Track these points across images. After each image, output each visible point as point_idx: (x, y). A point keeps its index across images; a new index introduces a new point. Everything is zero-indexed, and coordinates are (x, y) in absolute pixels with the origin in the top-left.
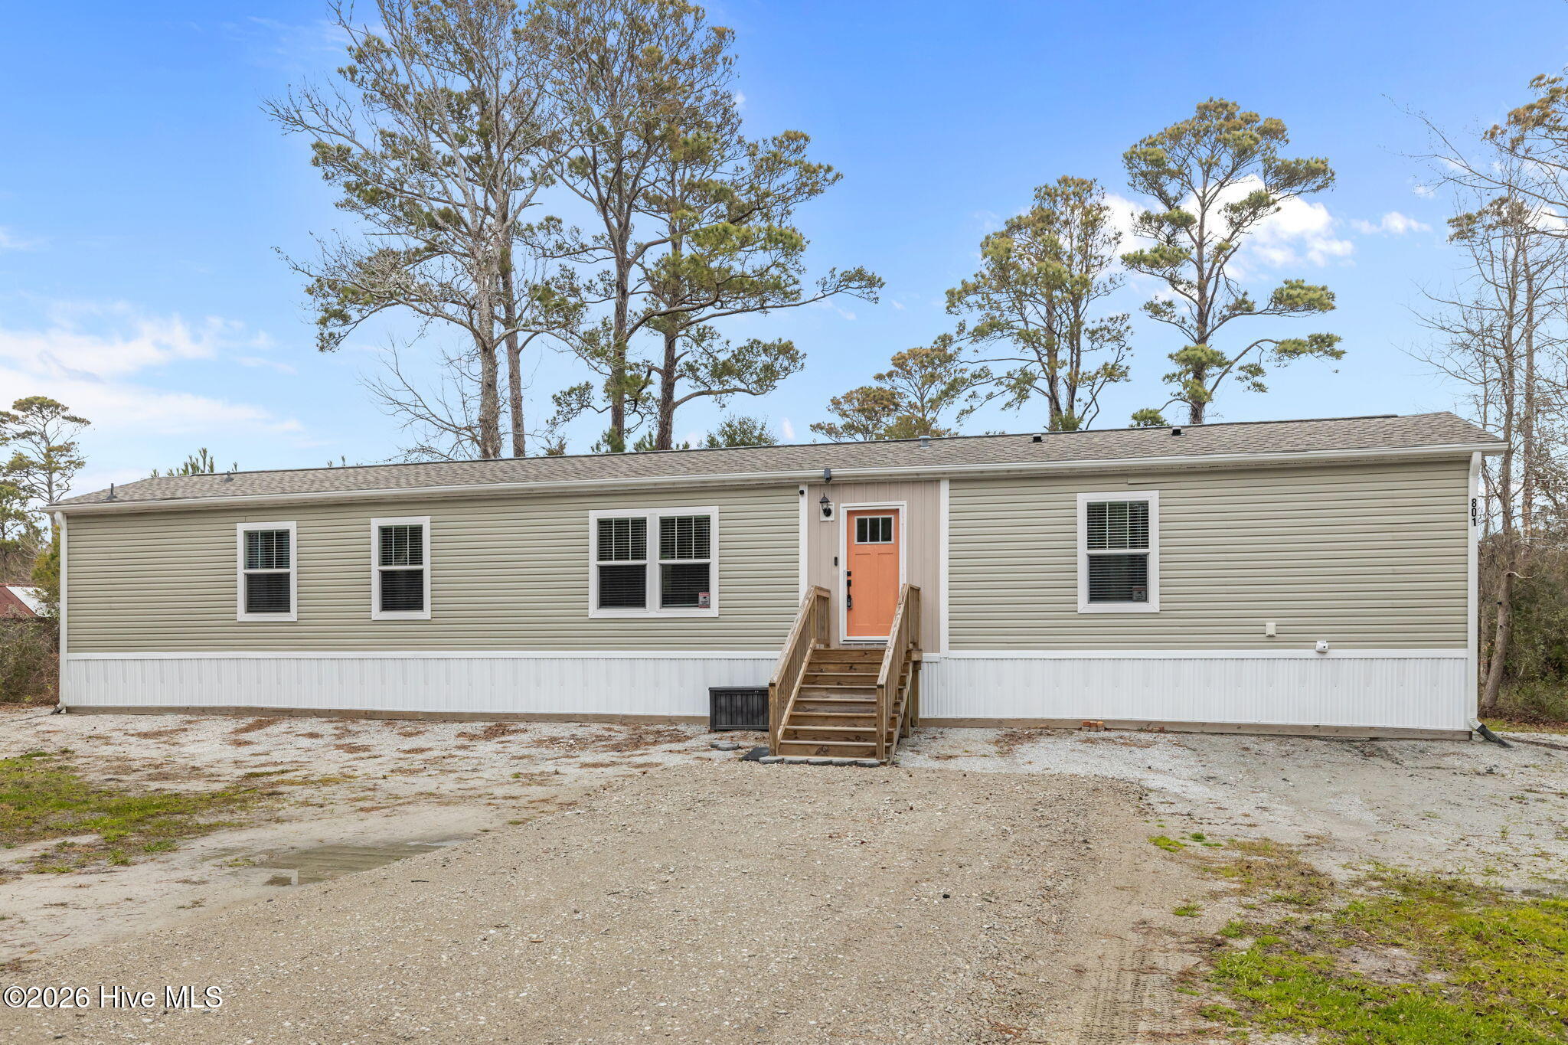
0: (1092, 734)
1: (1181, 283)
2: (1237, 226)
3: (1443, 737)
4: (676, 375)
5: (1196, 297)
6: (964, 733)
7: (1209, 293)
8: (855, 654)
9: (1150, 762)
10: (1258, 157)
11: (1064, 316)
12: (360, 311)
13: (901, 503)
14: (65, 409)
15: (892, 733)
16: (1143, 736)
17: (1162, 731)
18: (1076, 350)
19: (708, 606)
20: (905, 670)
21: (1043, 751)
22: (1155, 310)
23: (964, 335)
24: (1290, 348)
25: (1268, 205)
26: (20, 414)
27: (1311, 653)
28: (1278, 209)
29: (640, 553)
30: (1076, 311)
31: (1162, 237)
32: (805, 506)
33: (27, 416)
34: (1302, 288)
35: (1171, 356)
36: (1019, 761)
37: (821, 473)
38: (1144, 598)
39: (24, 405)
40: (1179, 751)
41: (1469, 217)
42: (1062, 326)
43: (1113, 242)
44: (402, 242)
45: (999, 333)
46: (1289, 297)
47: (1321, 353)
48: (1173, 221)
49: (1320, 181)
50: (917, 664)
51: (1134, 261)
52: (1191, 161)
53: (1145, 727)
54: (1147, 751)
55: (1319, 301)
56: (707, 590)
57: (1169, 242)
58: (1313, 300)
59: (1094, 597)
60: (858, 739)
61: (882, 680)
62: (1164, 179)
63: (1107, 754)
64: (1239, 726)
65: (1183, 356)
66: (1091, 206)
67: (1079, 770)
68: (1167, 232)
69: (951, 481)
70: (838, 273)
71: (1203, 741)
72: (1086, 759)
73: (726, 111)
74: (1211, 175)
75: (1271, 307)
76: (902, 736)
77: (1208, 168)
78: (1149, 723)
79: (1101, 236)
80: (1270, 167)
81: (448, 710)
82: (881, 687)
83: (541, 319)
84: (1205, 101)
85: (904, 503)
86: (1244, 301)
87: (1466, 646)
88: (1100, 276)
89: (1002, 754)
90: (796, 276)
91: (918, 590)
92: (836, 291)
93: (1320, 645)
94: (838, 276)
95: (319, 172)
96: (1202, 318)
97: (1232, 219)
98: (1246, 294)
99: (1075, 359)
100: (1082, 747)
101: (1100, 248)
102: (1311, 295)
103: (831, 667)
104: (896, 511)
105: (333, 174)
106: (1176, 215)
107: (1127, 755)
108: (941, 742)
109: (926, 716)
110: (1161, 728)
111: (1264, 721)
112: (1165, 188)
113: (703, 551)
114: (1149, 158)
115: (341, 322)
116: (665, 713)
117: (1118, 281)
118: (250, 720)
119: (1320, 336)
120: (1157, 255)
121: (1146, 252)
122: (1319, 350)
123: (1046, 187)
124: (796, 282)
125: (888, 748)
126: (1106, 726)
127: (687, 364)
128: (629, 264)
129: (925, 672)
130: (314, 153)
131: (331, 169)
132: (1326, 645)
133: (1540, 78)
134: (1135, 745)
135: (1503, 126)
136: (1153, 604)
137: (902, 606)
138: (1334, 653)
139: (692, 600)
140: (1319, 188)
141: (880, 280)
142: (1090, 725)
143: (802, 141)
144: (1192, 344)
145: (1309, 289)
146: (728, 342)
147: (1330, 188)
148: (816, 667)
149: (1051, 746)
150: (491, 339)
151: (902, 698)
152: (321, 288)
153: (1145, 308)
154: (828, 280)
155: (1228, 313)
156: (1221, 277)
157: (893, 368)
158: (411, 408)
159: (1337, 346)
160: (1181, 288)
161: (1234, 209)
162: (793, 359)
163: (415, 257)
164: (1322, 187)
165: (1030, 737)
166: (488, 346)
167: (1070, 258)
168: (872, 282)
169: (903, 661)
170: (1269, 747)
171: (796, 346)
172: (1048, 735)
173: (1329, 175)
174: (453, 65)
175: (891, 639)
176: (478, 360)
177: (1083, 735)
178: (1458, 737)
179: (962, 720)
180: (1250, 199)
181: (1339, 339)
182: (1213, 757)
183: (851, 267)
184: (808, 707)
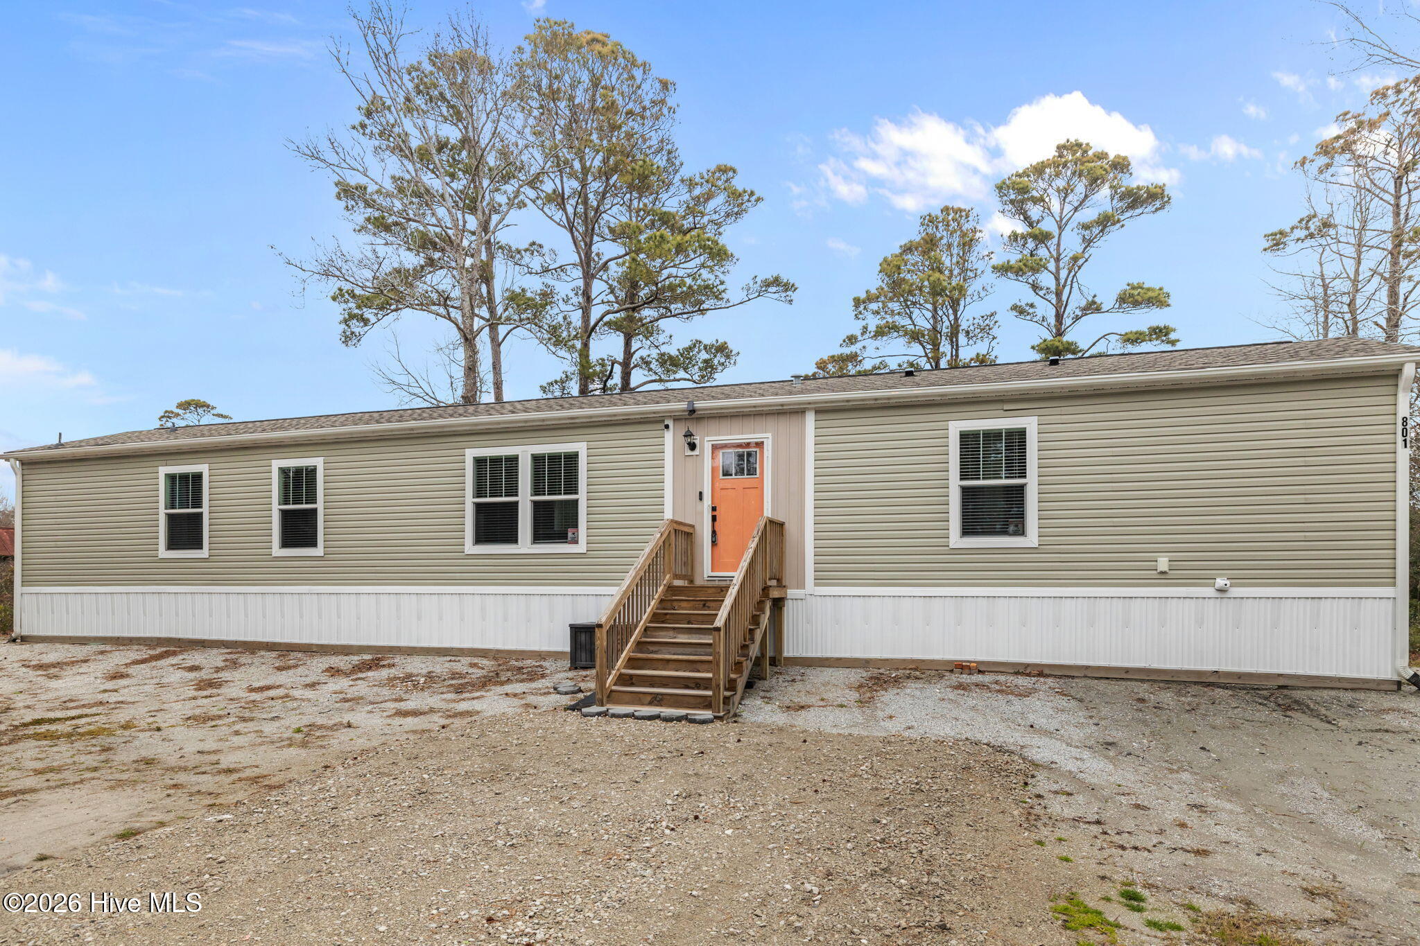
0: (965, 678)
1: (1041, 289)
2: (1088, 242)
3: (1366, 686)
4: (632, 365)
5: (1054, 301)
6: (828, 674)
7: (1064, 298)
8: (710, 591)
9: (1032, 718)
10: (1107, 185)
11: (945, 318)
12: (376, 314)
13: (765, 434)
14: (213, 408)
15: (734, 681)
16: (1021, 681)
17: (1041, 674)
18: (956, 346)
19: (576, 542)
20: (760, 606)
21: (909, 700)
22: (1020, 310)
23: (866, 336)
24: (1133, 337)
25: (1114, 224)
26: (181, 412)
27: (1209, 592)
28: (1123, 226)
29: (513, 491)
30: (955, 312)
31: (1026, 252)
32: (670, 440)
33: (186, 413)
34: (1142, 288)
35: (1033, 348)
36: (880, 714)
37: (683, 405)
38: (1021, 532)
39: (185, 405)
40: (1063, 702)
41: (1281, 233)
42: (945, 328)
43: (986, 258)
44: (411, 260)
45: (896, 333)
46: (1131, 296)
47: (1159, 342)
48: (1035, 237)
49: (1158, 204)
50: (778, 604)
51: (1004, 270)
52: (1050, 191)
53: (1022, 670)
54: (1027, 700)
55: (1157, 300)
56: (576, 526)
57: (1032, 255)
58: (1152, 298)
59: (967, 531)
60: (698, 687)
61: (719, 622)
62: (1029, 205)
63: (981, 704)
64: (1127, 670)
65: (1043, 346)
66: (967, 230)
67: (948, 730)
68: (1030, 248)
69: (818, 412)
70: (759, 280)
71: (1089, 689)
72: (955, 713)
73: (670, 152)
74: (1067, 200)
75: (1117, 306)
76: (749, 685)
77: (1065, 192)
78: (1027, 666)
79: (975, 253)
80: (1116, 192)
81: (338, 643)
82: (718, 629)
83: (516, 317)
84: (1063, 141)
85: (769, 435)
86: (1094, 302)
87: (1394, 585)
88: (974, 287)
89: (861, 703)
90: (722, 277)
91: (782, 525)
92: (759, 296)
93: (1220, 582)
94: (759, 282)
95: (343, 204)
96: (1059, 317)
97: (1084, 236)
98: (1095, 296)
99: (954, 353)
100: (951, 695)
101: (974, 261)
102: (1150, 294)
103: (684, 604)
104: (760, 445)
105: (353, 207)
106: (1037, 232)
107: (1004, 707)
108: (799, 685)
109: (791, 654)
110: (1040, 671)
111: (1155, 666)
112: (1029, 213)
113: (572, 487)
114: (1016, 187)
115: (362, 324)
116: (536, 648)
117: (989, 289)
118: (159, 650)
119: (1158, 327)
120: (1021, 264)
121: (1012, 262)
122: (1157, 339)
123: (930, 215)
124: (722, 283)
125: (727, 699)
126: (981, 668)
127: (642, 358)
128: (593, 277)
129: (789, 610)
130: (337, 190)
131: (353, 203)
132: (1228, 582)
133: (1346, 114)
134: (1012, 693)
135: (1310, 156)
136: (1032, 538)
137: (757, 540)
138: (1236, 592)
139: (561, 537)
140: (1157, 210)
141: (793, 285)
142: (961, 667)
143: (731, 174)
144: (1050, 338)
145: (1148, 289)
146: (671, 337)
147: (1166, 210)
148: (669, 605)
149: (918, 693)
150: (471, 330)
151: (752, 640)
152: (343, 296)
153: (1011, 309)
154: (751, 286)
155: (1080, 314)
156: (1075, 285)
157: (816, 370)
158: (405, 388)
159: (1172, 336)
160: (1041, 293)
161: (1086, 227)
162: (728, 357)
163: (419, 273)
164: (1160, 209)
165: (896, 680)
166: (469, 337)
167: (951, 271)
168: (788, 287)
169: (757, 598)
170: (1167, 697)
171: (731, 346)
172: (917, 678)
173: (1166, 199)
174: (446, 119)
175: (738, 576)
176: (461, 349)
177: (955, 678)
178: (1383, 687)
179: (827, 659)
180: (1099, 219)
181: (1174, 330)
182: (1105, 711)
183: (768, 275)
184: (651, 648)
